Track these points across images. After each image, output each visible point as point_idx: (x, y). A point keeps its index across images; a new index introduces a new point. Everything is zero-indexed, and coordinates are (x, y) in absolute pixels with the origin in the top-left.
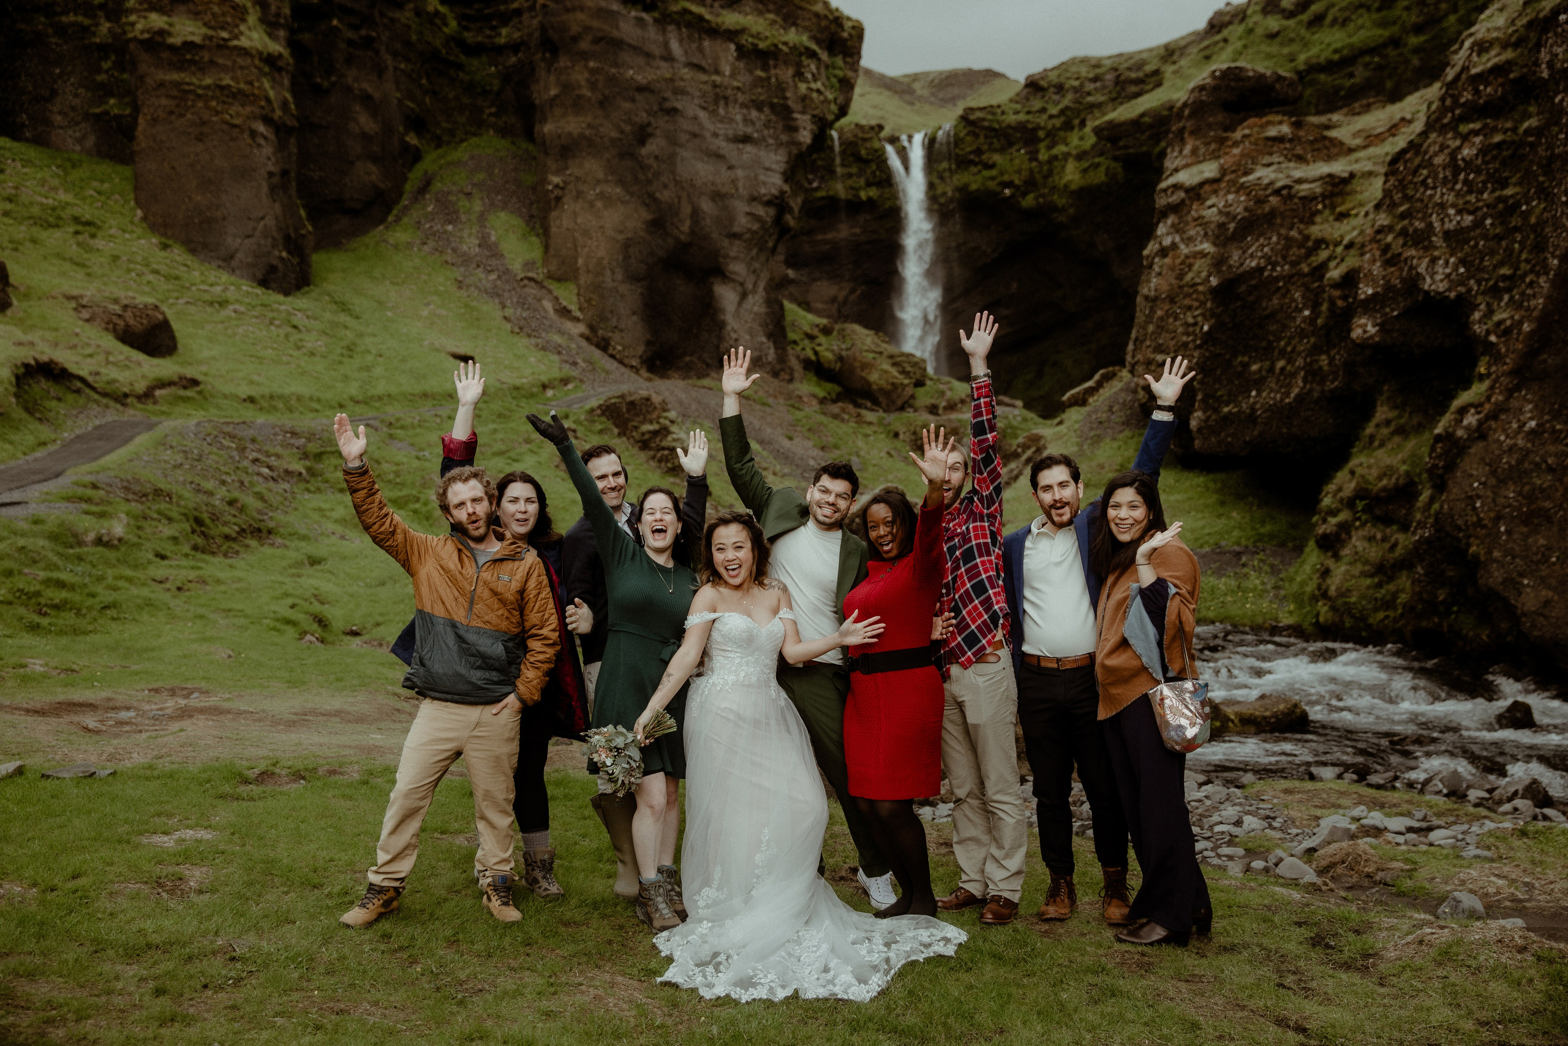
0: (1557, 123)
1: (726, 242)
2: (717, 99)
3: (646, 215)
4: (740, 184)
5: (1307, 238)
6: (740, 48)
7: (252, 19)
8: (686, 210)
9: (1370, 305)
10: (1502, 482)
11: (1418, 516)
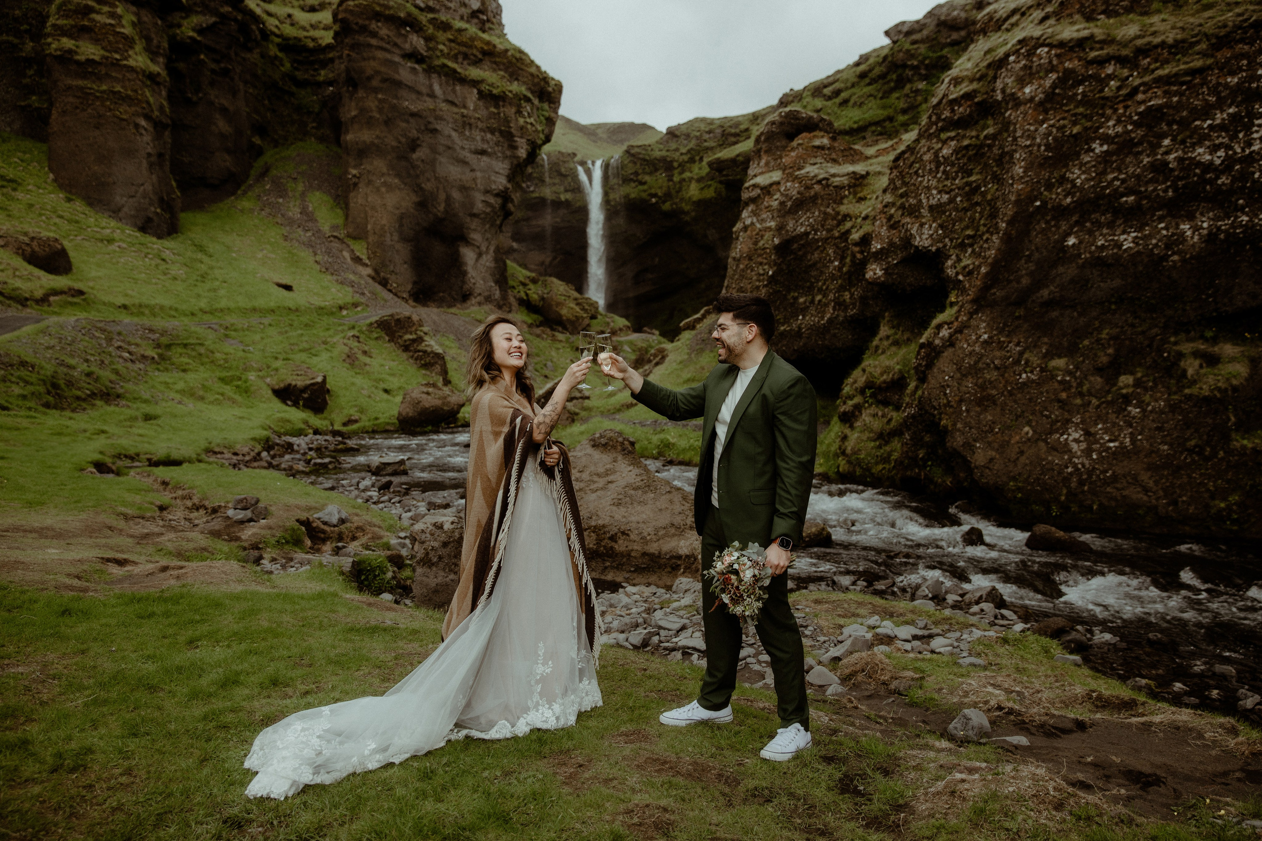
0: (1007, 130)
1: (468, 219)
2: (464, 124)
3: (415, 198)
4: (479, 181)
5: (838, 213)
6: (480, 92)
7: (138, 47)
8: (442, 196)
9: (879, 256)
10: (964, 376)
11: (907, 399)
